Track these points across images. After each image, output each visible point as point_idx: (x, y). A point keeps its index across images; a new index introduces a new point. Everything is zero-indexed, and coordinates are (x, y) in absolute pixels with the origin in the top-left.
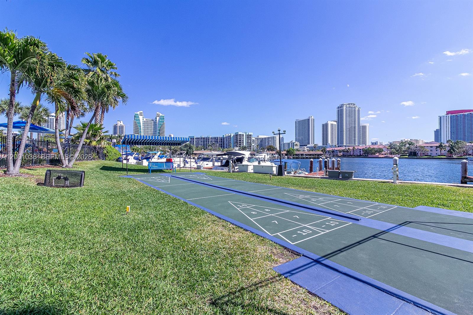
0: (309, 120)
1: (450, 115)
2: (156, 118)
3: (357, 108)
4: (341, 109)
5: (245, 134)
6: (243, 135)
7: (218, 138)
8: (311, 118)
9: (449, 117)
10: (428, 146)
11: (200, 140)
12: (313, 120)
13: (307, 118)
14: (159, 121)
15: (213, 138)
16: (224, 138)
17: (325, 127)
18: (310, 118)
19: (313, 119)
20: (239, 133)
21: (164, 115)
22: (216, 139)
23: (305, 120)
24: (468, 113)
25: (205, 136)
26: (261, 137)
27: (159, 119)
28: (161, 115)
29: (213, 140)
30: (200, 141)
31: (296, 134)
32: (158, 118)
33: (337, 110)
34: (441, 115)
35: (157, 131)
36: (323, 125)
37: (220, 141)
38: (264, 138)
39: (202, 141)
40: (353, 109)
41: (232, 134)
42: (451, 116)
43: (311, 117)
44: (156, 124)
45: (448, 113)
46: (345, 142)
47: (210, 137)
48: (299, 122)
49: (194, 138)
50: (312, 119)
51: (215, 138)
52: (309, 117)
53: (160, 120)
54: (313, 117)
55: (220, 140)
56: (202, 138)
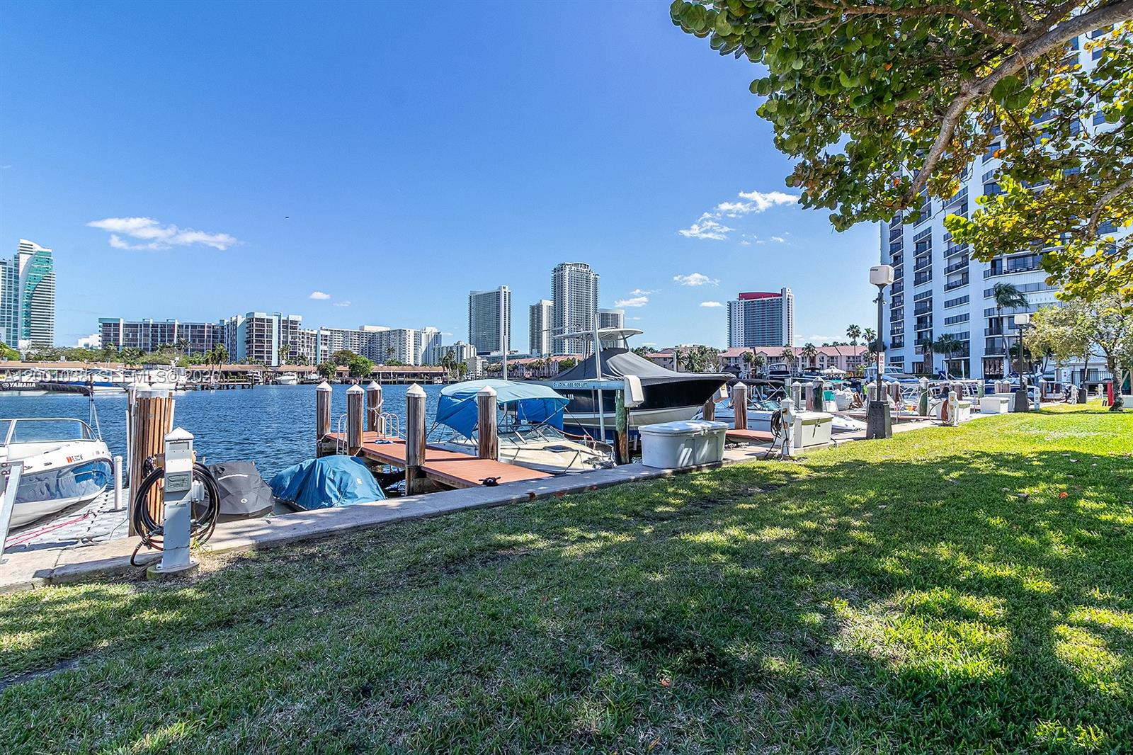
0: (498, 293)
1: (743, 301)
2: (17, 258)
3: (592, 274)
4: (560, 273)
5: (275, 320)
6: (270, 321)
7: (203, 327)
8: (503, 290)
9: (743, 304)
10: (659, 358)
11: (141, 330)
12: (507, 296)
13: (495, 289)
14: (29, 267)
15: (187, 327)
16: (223, 327)
17: (536, 311)
19: (507, 294)
20: (257, 315)
21: (50, 251)
22: (197, 331)
23: (490, 294)
24: (768, 299)
25: (162, 320)
26: (368, 328)
27: (29, 263)
28: (37, 248)
29: (187, 332)
30: (140, 335)
31: (470, 326)
32: (24, 259)
33: (553, 275)
34: (731, 300)
35: (20, 298)
36: (532, 308)
37: (209, 336)
38: (377, 333)
39: (146, 335)
40: (585, 275)
41: (239, 317)
42: (745, 302)
43: (504, 288)
44: (17, 277)
45: (742, 296)
46: (567, 348)
47: (177, 323)
48: (477, 297)
49: (117, 325)
50: (505, 292)
51: (194, 327)
52: (500, 288)
53: (36, 266)
54: (507, 287)
55: (209, 332)
56: (147, 325)
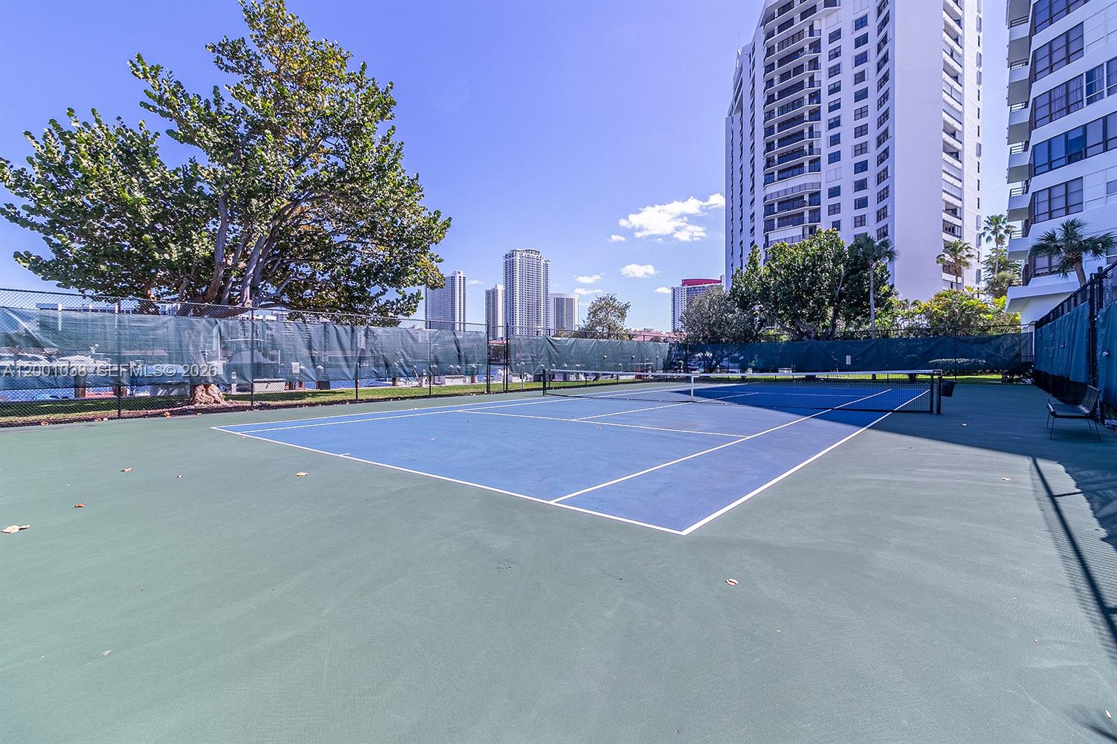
0: (453, 278)
1: (686, 287)
3: (543, 260)
4: (511, 259)
8: (458, 275)
9: (685, 290)
12: (462, 281)
13: (450, 274)
17: (491, 296)
18: (455, 274)
24: (709, 285)
33: (504, 261)
34: (675, 286)
36: (488, 293)
40: (535, 262)
42: (688, 288)
43: (459, 273)
45: (685, 282)
50: (460, 277)
54: (462, 273)
